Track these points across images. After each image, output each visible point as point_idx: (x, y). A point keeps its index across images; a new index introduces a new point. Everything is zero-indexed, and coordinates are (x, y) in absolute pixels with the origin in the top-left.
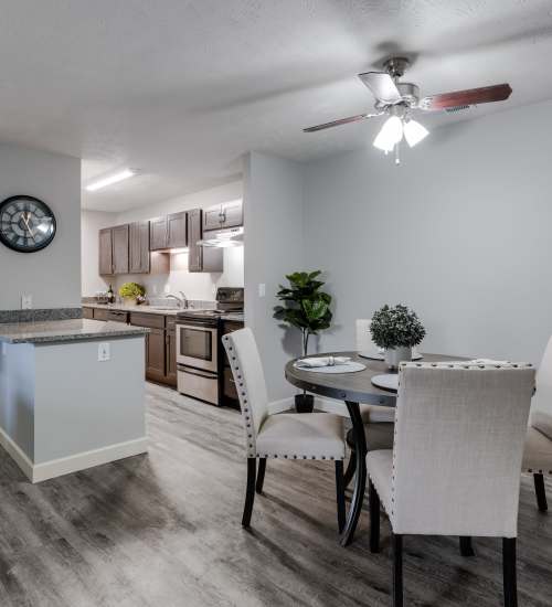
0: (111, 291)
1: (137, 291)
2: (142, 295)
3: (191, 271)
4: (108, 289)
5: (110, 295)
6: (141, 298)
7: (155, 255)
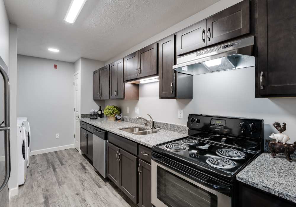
0: (100, 110)
1: (116, 111)
2: (119, 115)
3: (161, 98)
4: (99, 108)
5: (99, 113)
6: (118, 117)
7: (128, 85)
